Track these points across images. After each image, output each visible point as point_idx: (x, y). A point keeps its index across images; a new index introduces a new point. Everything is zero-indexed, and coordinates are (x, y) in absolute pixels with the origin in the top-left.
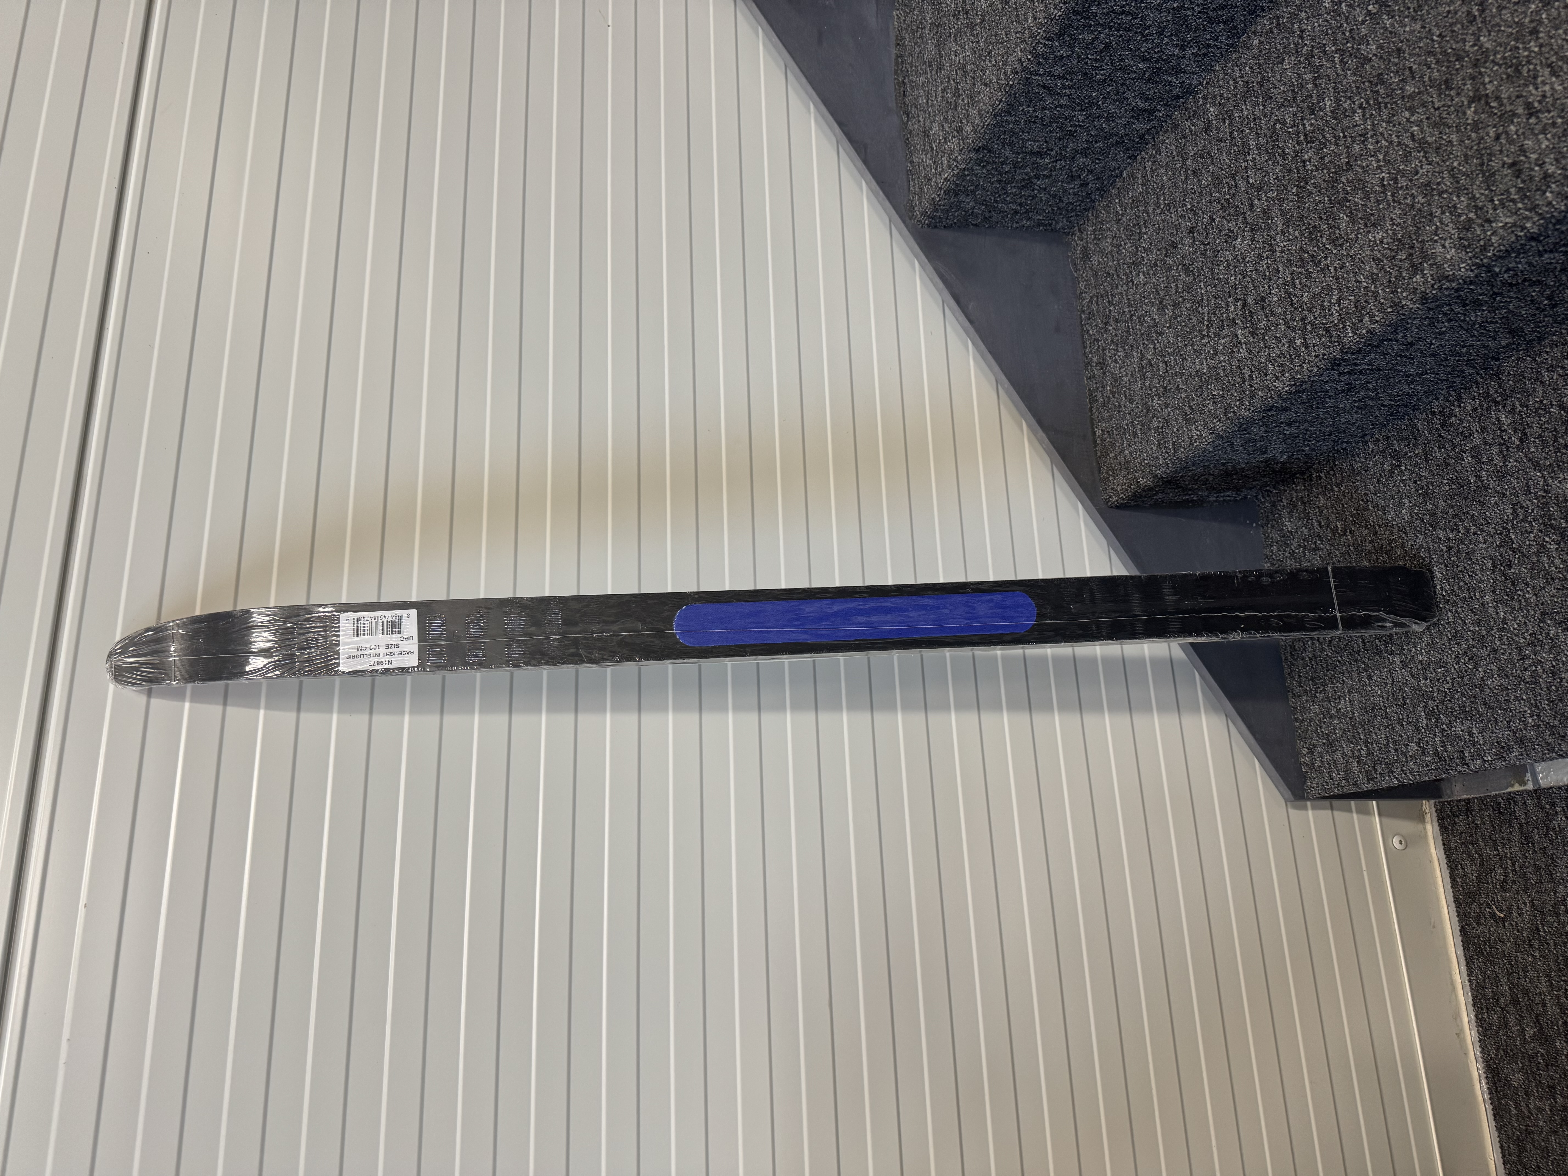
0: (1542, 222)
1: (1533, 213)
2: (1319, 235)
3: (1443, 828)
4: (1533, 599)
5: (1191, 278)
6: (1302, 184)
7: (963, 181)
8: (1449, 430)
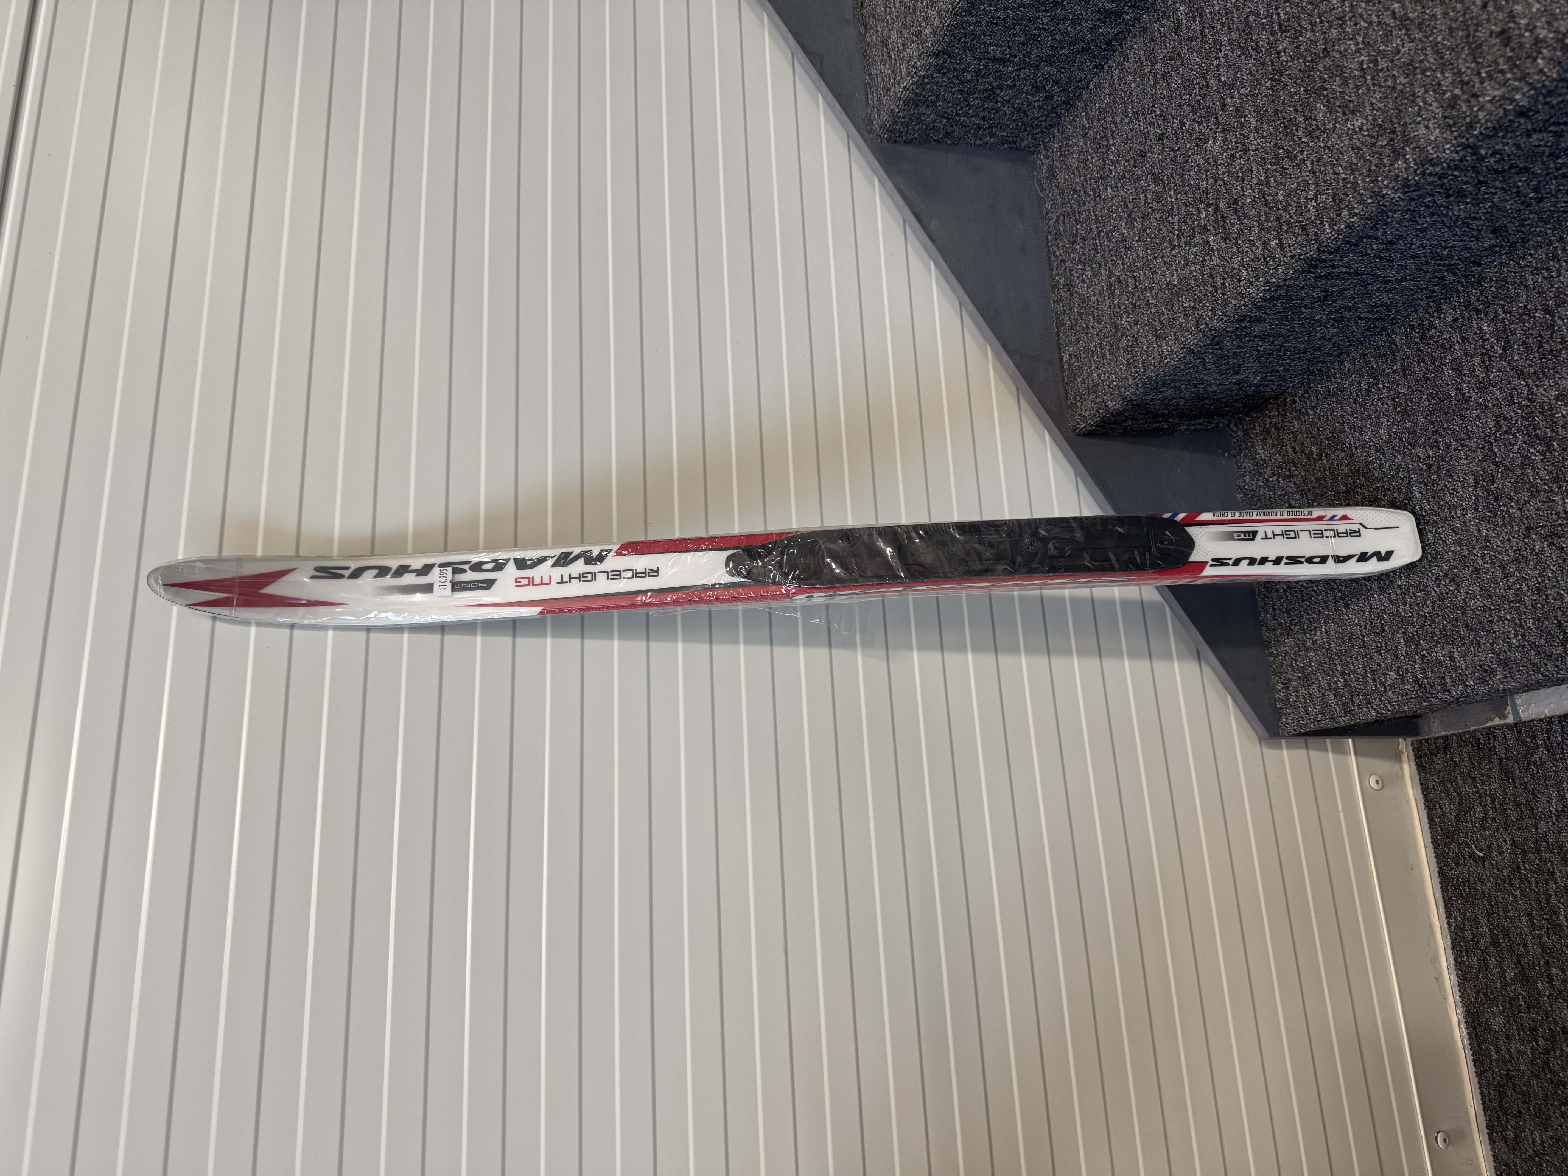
0: (1532, 92)
1: (1523, 82)
2: (1294, 128)
3: (1420, 767)
4: (1517, 514)
5: (1161, 187)
6: (1276, 77)
7: (923, 90)
8: (1428, 343)
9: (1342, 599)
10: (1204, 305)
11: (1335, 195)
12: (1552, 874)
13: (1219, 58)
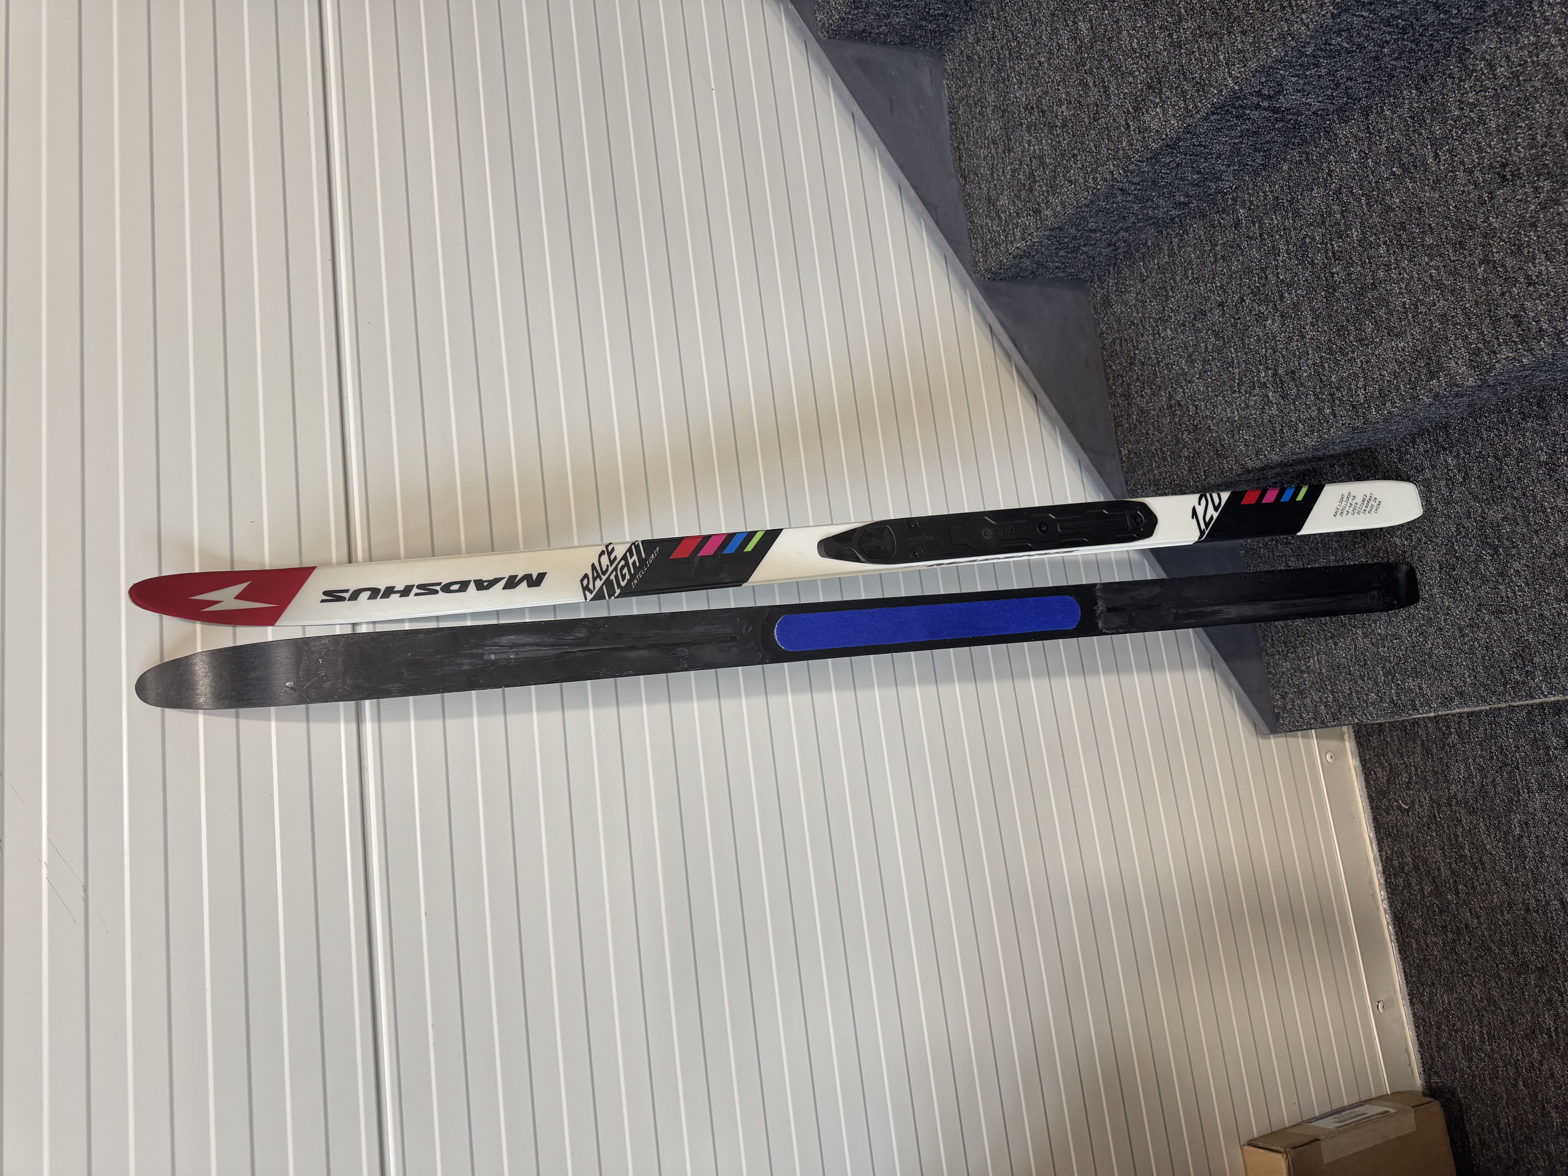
3: (1359, 745)
7: (1031, 249)
9: (1331, 637)
10: (1263, 441)
11: (1380, 390)
12: (1461, 821)
13: (1277, 260)
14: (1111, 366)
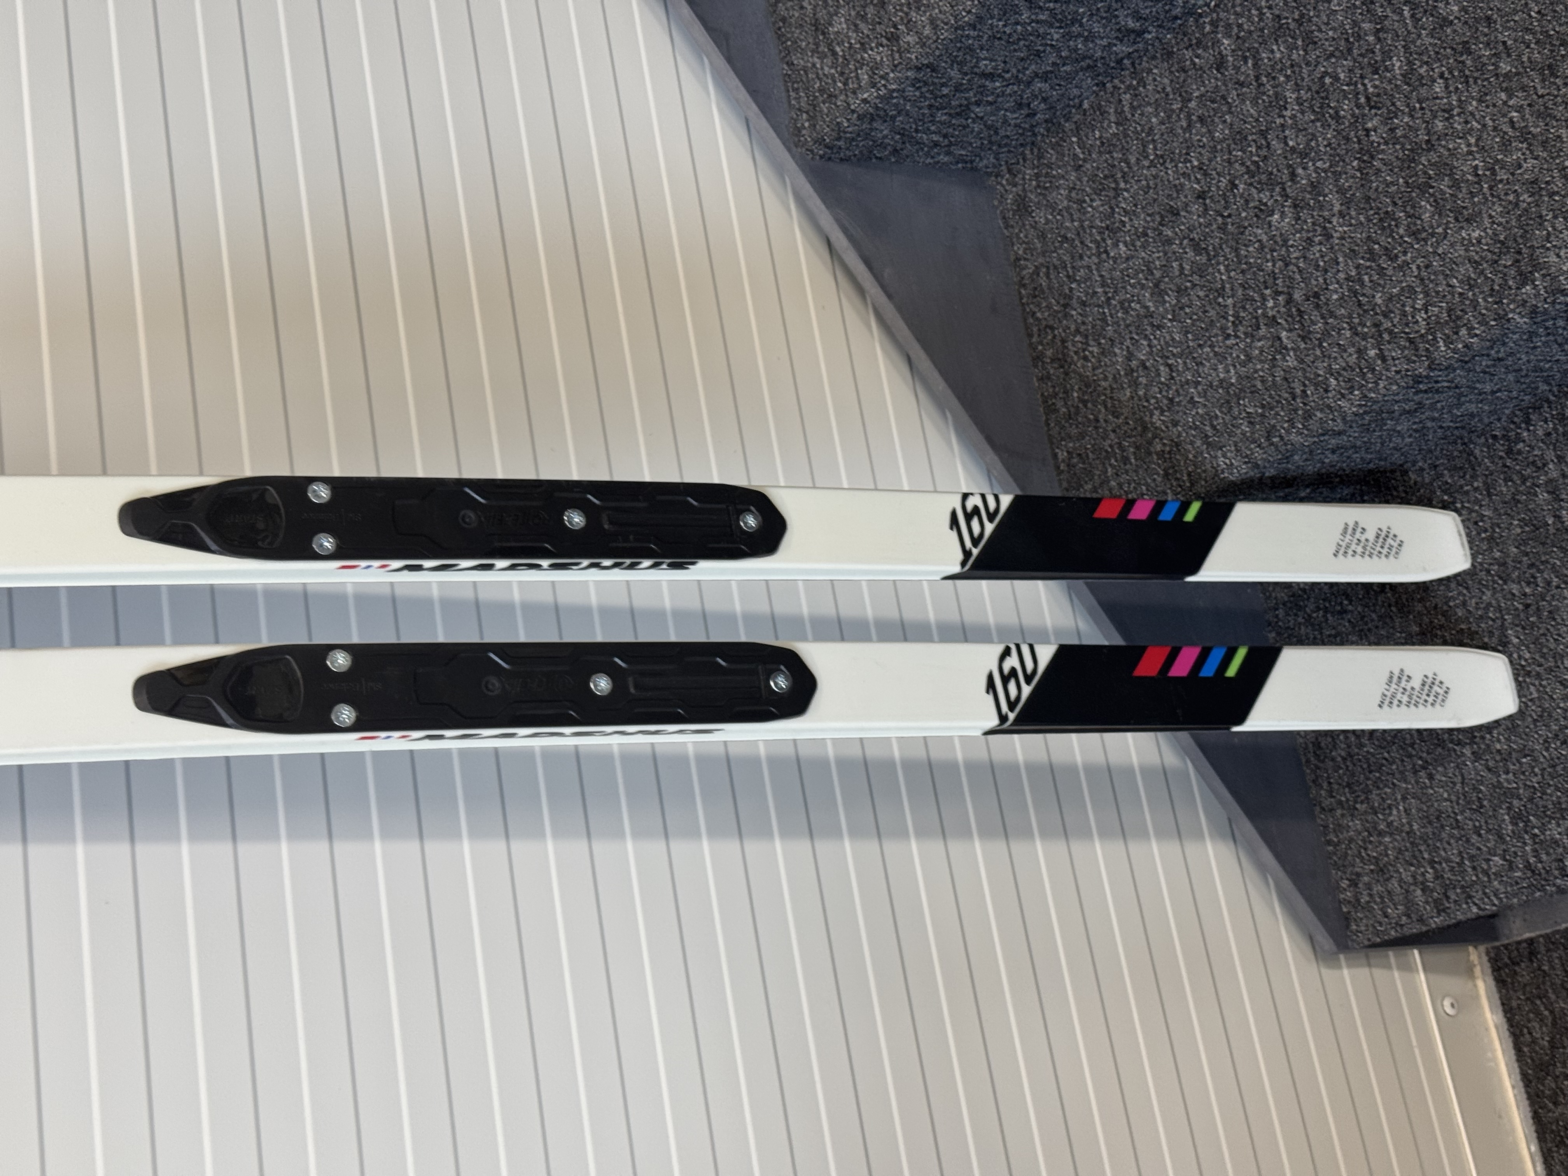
2: (1393, 223)
3: (1500, 982)
5: (1204, 259)
6: (1365, 158)
8: (1516, 459)
11: (1450, 311)
13: (1284, 117)
14: (1034, 313)
